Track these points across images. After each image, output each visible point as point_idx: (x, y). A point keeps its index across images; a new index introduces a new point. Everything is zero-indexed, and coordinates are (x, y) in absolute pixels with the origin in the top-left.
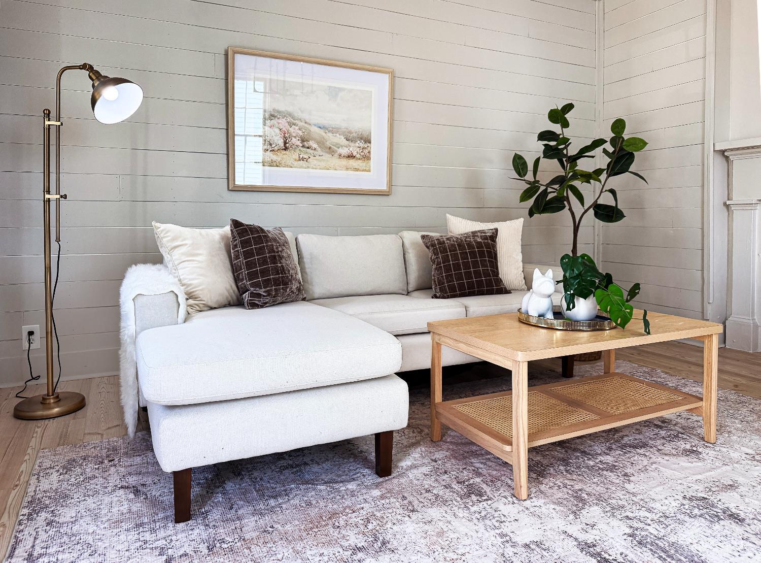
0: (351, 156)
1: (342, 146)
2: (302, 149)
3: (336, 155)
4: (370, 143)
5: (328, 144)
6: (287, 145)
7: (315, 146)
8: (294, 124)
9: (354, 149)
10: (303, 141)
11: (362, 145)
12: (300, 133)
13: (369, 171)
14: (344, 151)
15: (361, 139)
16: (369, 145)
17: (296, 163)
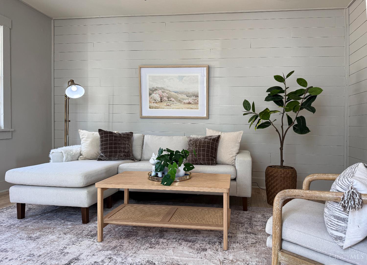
0: (189, 103)
1: (185, 99)
2: (168, 101)
3: (183, 103)
4: (198, 97)
5: (179, 99)
6: (162, 100)
7: (173, 100)
8: (164, 92)
9: (190, 100)
10: (168, 98)
11: (194, 98)
12: (167, 95)
13: (198, 109)
14: (187, 101)
15: (194, 96)
16: (198, 98)
17: (165, 107)
